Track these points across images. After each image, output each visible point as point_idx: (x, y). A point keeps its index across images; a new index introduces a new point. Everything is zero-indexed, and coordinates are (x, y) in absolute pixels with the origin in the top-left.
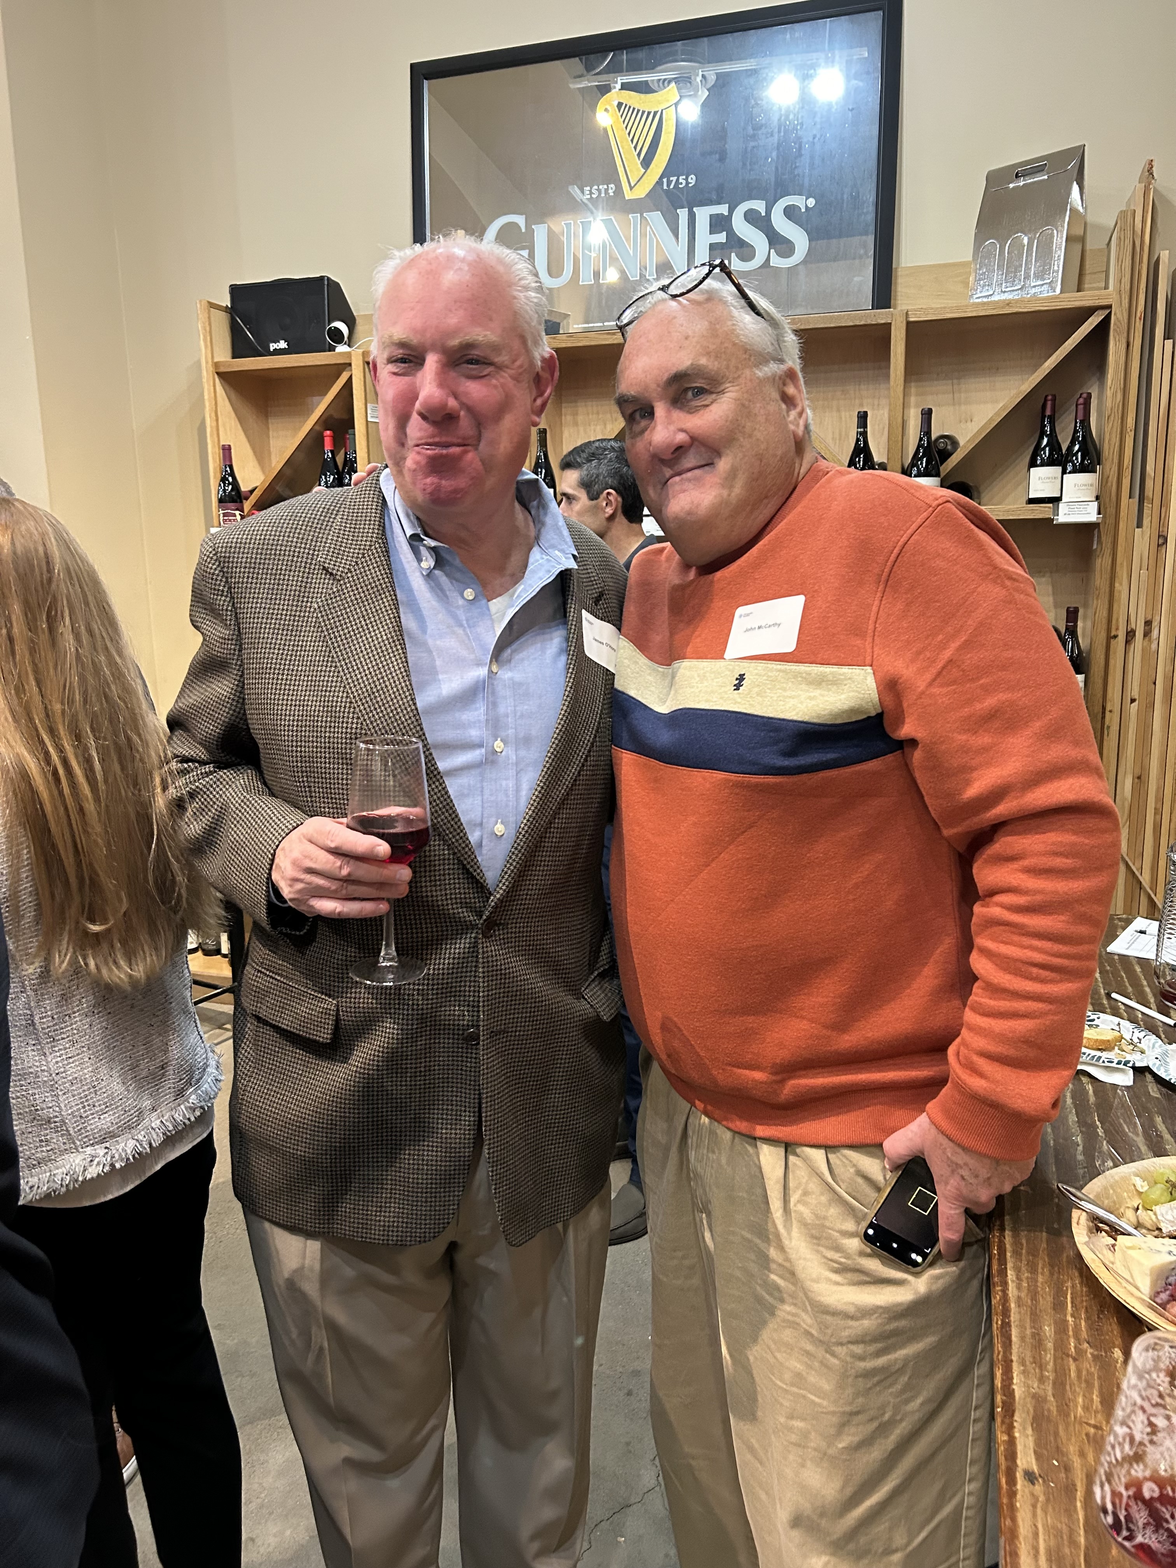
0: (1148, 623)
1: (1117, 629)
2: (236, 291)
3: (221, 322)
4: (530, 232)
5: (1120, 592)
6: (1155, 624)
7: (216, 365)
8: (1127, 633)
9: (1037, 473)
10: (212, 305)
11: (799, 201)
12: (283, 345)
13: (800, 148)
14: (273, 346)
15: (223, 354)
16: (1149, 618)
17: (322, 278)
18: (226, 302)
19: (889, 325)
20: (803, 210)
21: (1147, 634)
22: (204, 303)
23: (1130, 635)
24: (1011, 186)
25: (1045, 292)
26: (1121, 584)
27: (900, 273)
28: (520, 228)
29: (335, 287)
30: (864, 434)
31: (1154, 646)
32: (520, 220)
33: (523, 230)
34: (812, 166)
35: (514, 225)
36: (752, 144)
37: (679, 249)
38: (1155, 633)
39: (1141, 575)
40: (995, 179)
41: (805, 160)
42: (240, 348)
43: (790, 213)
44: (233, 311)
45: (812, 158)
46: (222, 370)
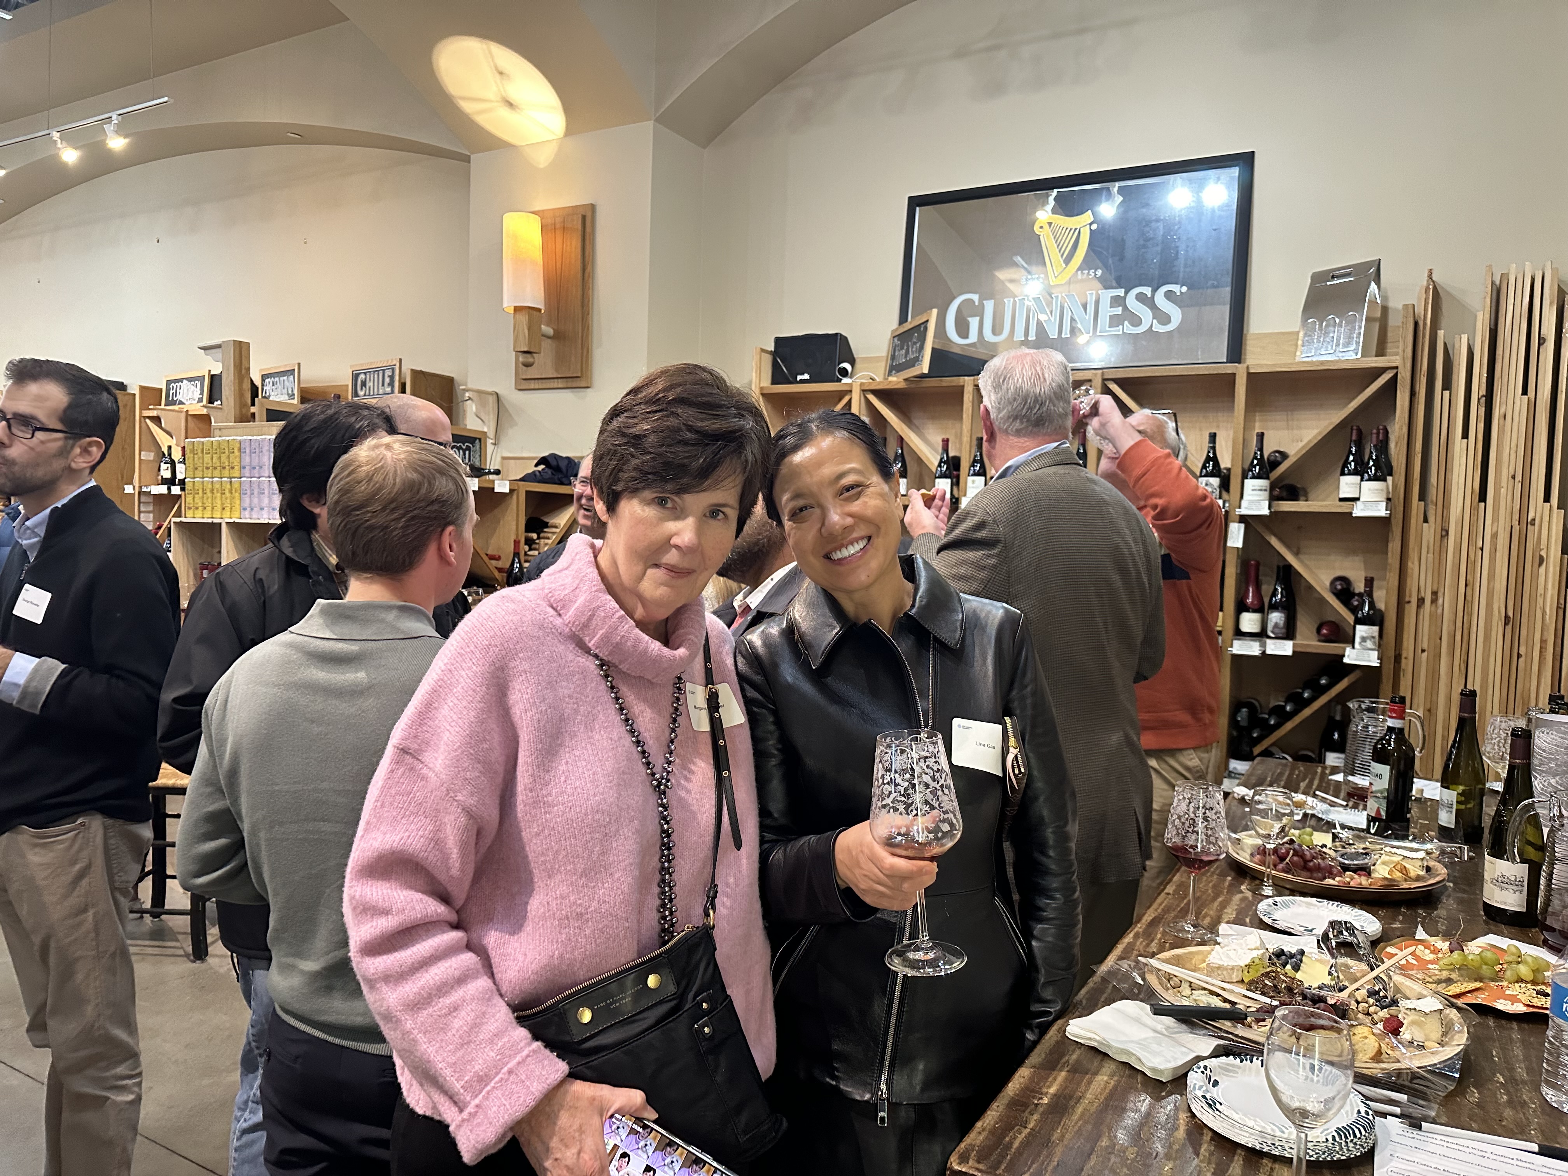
0: (1435, 594)
1: (1410, 596)
2: (778, 340)
3: (767, 360)
4: (982, 306)
5: (1412, 569)
6: (1440, 594)
7: (762, 388)
8: (1418, 599)
9: (1344, 480)
10: (763, 350)
11: (1175, 288)
12: (806, 376)
13: (1177, 252)
14: (799, 378)
15: (766, 382)
16: (1435, 589)
17: (837, 334)
18: (771, 348)
19: (1234, 374)
20: (1178, 294)
21: (1434, 601)
22: (759, 350)
23: (1421, 601)
24: (1329, 283)
25: (1351, 356)
26: (1413, 563)
27: (1249, 337)
28: (974, 302)
29: (844, 340)
30: (1214, 448)
31: (1440, 611)
32: (975, 297)
33: (977, 304)
34: (1186, 266)
35: (971, 301)
36: (1143, 250)
37: (1087, 317)
38: (1440, 601)
39: (1428, 558)
40: (1318, 278)
41: (1181, 261)
42: (778, 378)
43: (1169, 295)
44: (775, 354)
45: (1186, 260)
46: (765, 392)
